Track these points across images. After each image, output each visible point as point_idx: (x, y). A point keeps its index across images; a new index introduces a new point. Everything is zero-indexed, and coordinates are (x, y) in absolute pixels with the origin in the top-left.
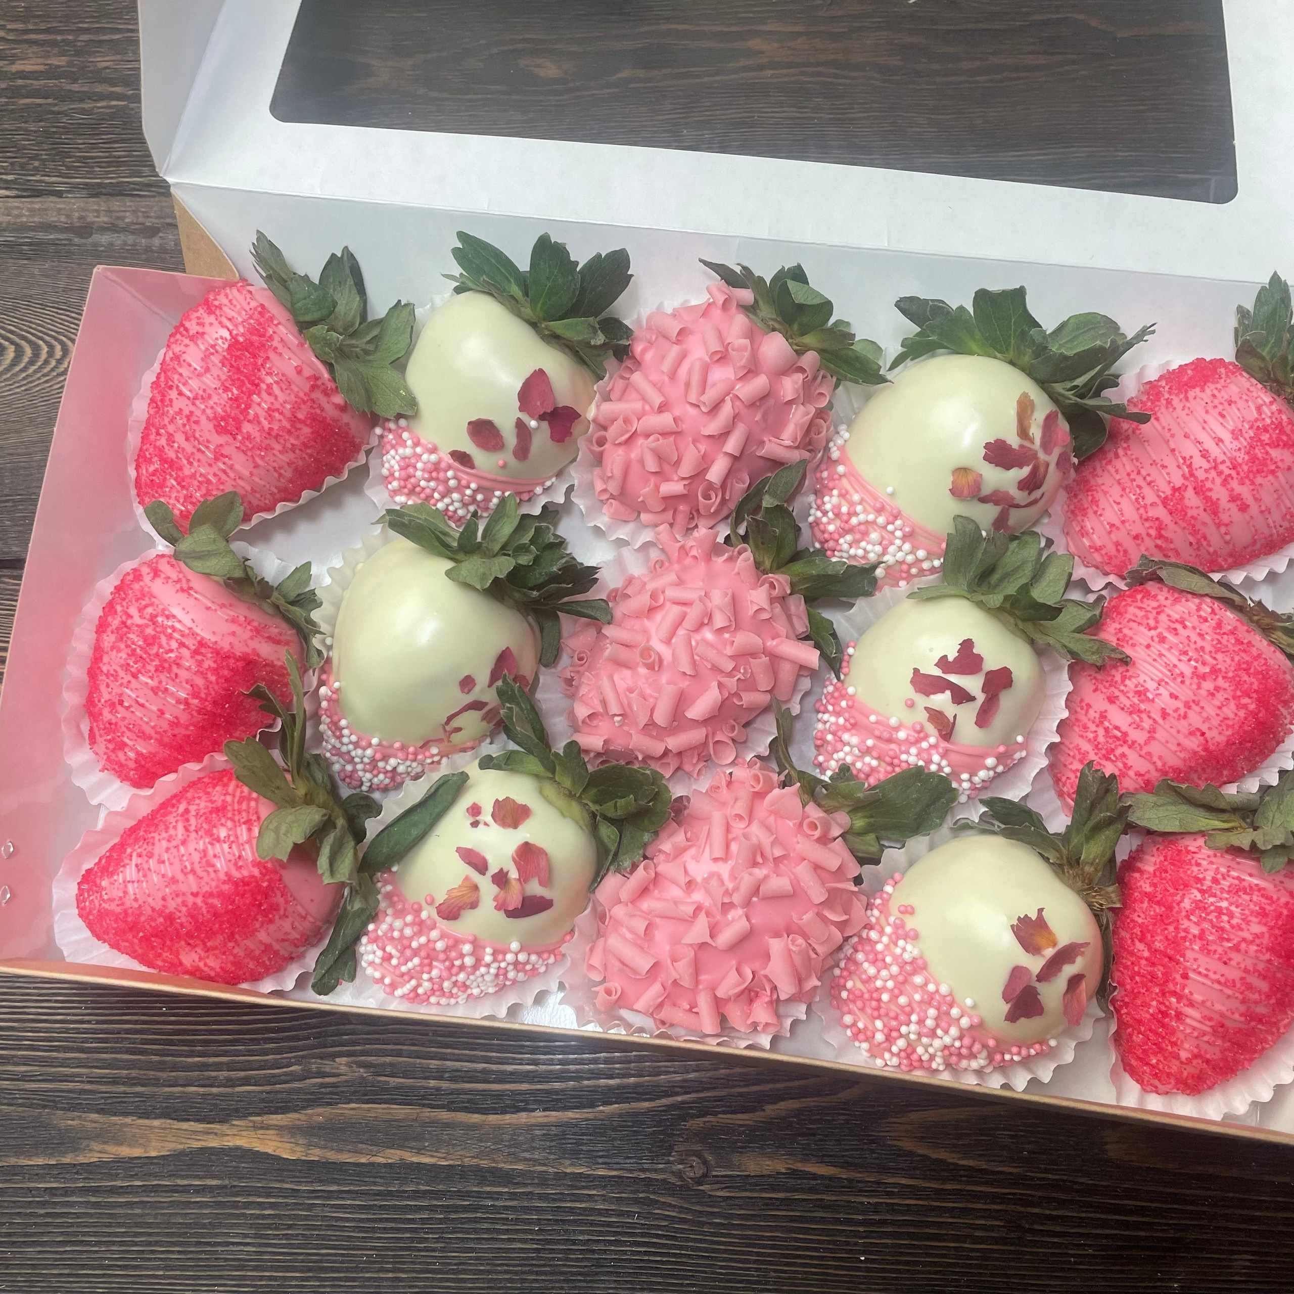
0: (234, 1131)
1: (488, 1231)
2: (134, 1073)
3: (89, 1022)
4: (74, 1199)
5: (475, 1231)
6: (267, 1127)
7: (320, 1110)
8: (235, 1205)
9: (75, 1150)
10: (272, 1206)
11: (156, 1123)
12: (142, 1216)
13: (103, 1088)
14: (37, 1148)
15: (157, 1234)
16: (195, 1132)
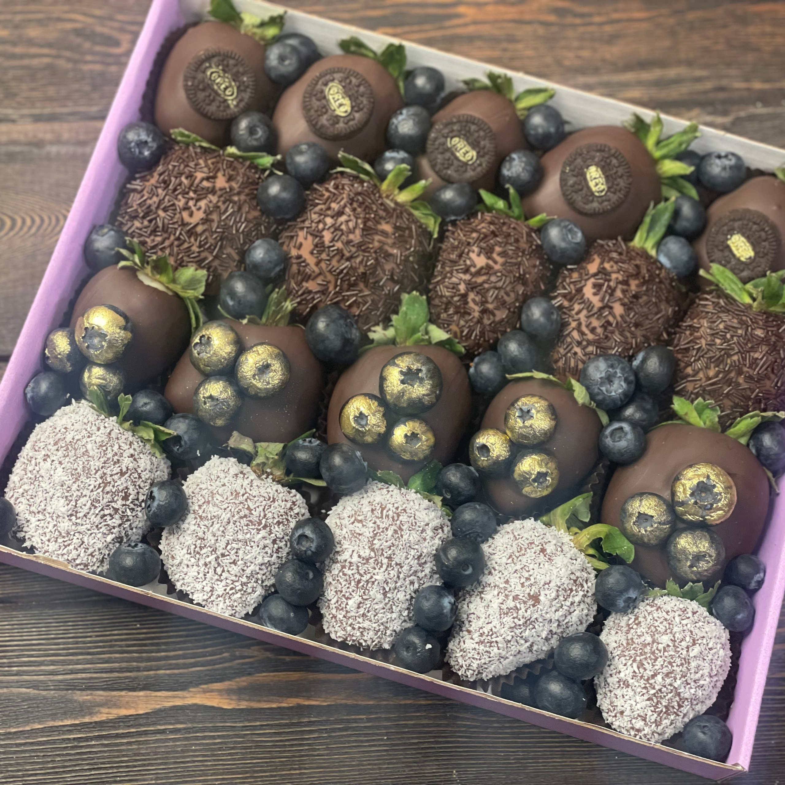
0: (191, 694)
1: (356, 741)
2: (124, 665)
3: (90, 637)
4: (93, 743)
5: (349, 742)
6: (212, 691)
7: (244, 678)
8: (197, 738)
9: (91, 714)
10: (219, 737)
11: (141, 693)
12: (139, 749)
13: (104, 675)
14: (66, 714)
15: (149, 759)
16: (166, 697)
